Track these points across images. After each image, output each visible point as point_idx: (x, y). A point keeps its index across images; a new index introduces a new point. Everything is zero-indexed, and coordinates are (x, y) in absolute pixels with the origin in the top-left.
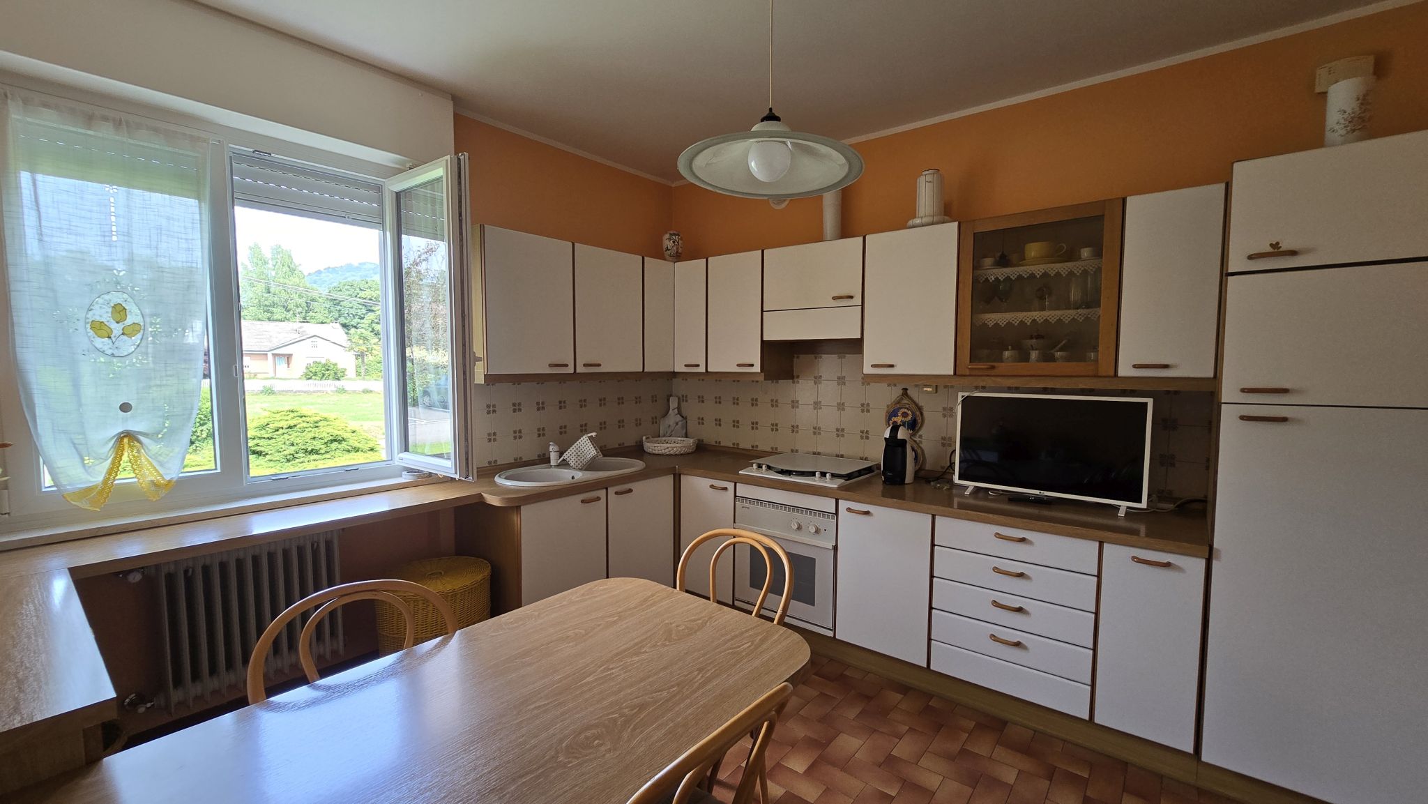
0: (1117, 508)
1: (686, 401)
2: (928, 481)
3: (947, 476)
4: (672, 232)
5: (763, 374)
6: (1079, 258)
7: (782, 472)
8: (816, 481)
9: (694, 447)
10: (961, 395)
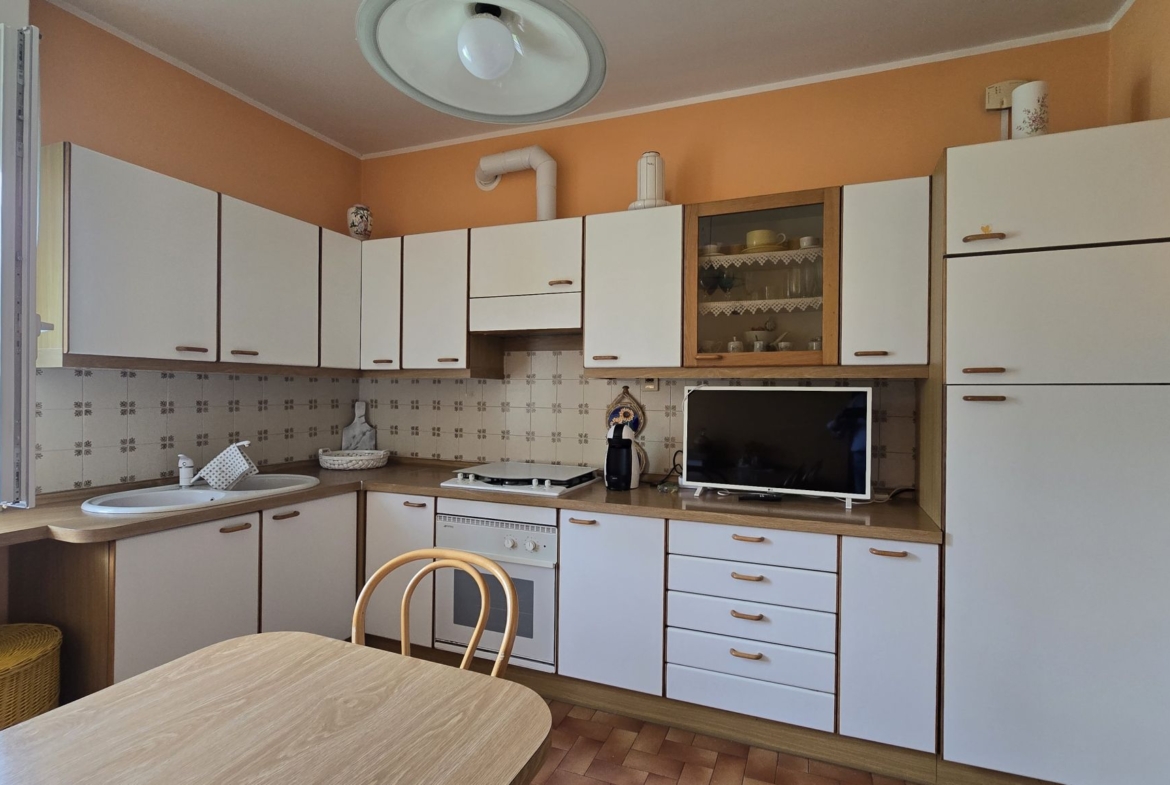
0: (842, 501)
1: (376, 407)
2: (653, 485)
3: (672, 480)
4: (359, 206)
5: (469, 371)
6: (798, 247)
7: (494, 481)
8: (533, 490)
9: (386, 459)
10: (688, 389)
